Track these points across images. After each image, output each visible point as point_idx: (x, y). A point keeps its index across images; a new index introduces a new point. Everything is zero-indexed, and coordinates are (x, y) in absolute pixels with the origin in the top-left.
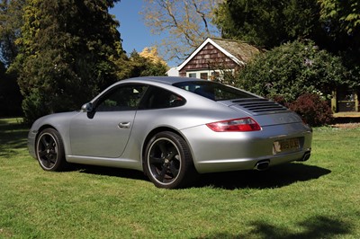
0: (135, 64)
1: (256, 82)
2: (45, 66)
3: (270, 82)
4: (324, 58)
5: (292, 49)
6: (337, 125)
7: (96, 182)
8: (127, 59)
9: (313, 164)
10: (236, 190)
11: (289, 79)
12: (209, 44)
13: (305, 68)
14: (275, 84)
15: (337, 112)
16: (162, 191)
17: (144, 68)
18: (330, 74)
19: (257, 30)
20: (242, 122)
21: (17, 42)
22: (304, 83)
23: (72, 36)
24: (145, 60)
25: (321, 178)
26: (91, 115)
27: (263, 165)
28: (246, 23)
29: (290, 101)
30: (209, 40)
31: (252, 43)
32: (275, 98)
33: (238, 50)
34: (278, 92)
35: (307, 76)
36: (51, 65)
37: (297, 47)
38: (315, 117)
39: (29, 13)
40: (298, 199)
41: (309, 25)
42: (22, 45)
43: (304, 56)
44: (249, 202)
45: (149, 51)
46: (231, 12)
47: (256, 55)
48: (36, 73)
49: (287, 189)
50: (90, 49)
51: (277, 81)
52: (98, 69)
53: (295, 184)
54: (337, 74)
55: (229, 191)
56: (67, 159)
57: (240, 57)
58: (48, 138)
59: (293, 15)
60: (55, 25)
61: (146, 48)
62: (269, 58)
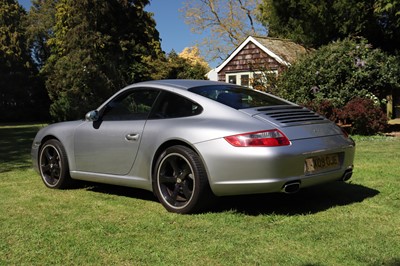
0: (173, 65)
1: (301, 85)
2: (74, 68)
3: (317, 85)
4: (378, 58)
5: (341, 48)
6: (393, 133)
7: (100, 203)
8: (165, 60)
9: (358, 183)
10: (261, 216)
11: (338, 82)
12: (250, 43)
13: (356, 69)
14: (322, 87)
15: (393, 118)
16: (173, 216)
17: (181, 69)
18: (385, 76)
19: (303, 26)
20: (267, 136)
21: (49, 42)
22: (356, 86)
23: (103, 34)
24: (184, 60)
25: (365, 202)
26: (97, 125)
27: (292, 187)
28: (291, 19)
29: (338, 107)
30: (250, 39)
31: (298, 42)
32: (321, 102)
33: (282, 50)
34: (325, 97)
35: (359, 78)
36: (80, 67)
37: (348, 46)
38: (367, 125)
39: (62, 11)
40: (332, 230)
41: (362, 20)
42: (54, 45)
43: (355, 55)
44: (272, 234)
45: (189, 51)
46: (276, 7)
47: (302, 55)
48: (65, 75)
49: (322, 215)
50: (124, 49)
51: (324, 83)
52: (131, 71)
53: (333, 209)
54: (392, 76)
55: (252, 217)
56: (72, 175)
57: (284, 58)
58: (51, 151)
59: (344, 8)
60: (85, 24)
61: (186, 48)
62: (315, 58)
